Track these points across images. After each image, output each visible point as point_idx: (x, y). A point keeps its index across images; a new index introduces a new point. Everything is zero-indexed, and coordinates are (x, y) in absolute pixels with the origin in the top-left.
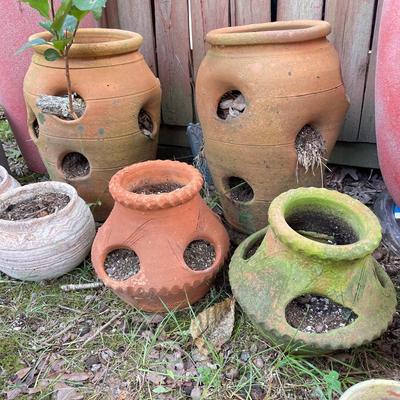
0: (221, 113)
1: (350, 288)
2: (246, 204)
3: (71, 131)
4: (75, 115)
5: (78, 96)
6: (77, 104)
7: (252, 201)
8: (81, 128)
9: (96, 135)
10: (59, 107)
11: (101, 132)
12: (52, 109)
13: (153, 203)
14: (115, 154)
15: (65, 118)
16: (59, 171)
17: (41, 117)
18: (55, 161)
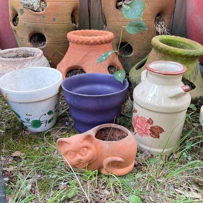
2: (129, 56)
3: (38, 18)
4: (41, 9)
6: (42, 4)
7: (132, 54)
8: (44, 17)
9: (51, 21)
10: (33, 5)
11: (54, 20)
12: (28, 6)
13: (94, 40)
14: (60, 34)
15: (35, 11)
16: (29, 44)
17: (22, 11)
18: (27, 37)
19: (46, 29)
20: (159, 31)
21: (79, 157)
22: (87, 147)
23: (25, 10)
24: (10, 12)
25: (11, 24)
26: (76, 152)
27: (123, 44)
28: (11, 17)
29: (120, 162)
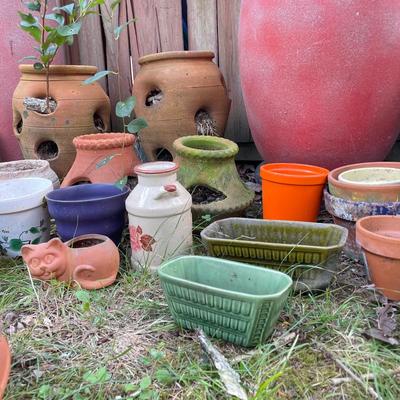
0: (148, 104)
1: (221, 179)
3: (46, 122)
4: (49, 110)
5: (52, 99)
6: (51, 103)
8: (53, 119)
9: (63, 124)
10: (39, 105)
11: (67, 122)
12: (34, 107)
15: (42, 113)
16: (35, 155)
17: (25, 113)
18: (33, 147)
19: (57, 135)
20: (202, 131)
21: (43, 264)
22: (52, 254)
23: (29, 112)
24: (14, 115)
25: (15, 131)
26: (40, 258)
27: (158, 150)
28: (15, 122)
29: (89, 270)
